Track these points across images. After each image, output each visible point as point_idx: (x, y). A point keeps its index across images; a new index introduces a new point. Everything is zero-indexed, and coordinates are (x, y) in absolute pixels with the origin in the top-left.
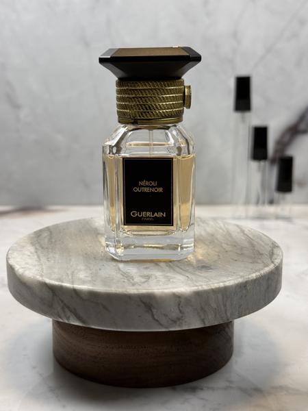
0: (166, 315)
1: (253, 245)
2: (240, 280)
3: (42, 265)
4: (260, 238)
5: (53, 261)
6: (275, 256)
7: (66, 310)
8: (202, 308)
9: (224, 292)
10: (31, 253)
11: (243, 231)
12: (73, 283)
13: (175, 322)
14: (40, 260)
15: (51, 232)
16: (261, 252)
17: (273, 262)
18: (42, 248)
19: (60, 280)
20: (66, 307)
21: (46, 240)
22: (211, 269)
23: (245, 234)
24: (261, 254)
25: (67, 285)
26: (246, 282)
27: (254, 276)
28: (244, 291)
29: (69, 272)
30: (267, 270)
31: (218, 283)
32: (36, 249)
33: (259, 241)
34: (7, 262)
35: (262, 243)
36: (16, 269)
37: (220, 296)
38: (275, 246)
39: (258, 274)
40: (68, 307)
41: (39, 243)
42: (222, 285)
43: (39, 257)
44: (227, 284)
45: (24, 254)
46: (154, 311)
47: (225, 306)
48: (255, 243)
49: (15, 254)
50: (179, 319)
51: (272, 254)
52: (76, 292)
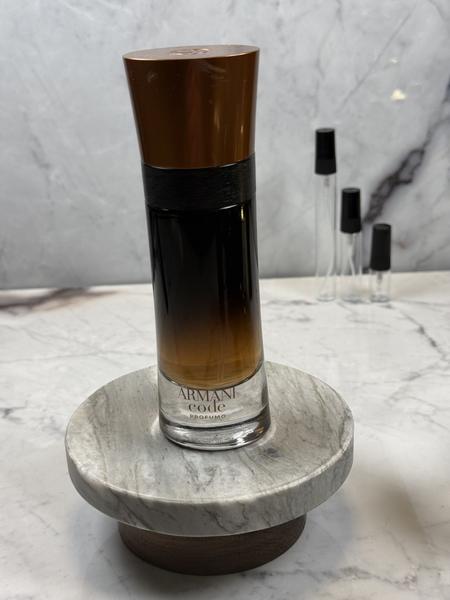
0: (231, 522)
1: (324, 413)
2: (305, 479)
3: (103, 456)
4: (333, 401)
5: (113, 448)
6: (345, 435)
7: (133, 516)
8: (267, 512)
9: (289, 494)
10: (91, 436)
11: (315, 387)
12: (137, 488)
13: (240, 527)
14: (100, 448)
15: (107, 396)
16: (332, 426)
17: (341, 447)
18: (101, 424)
19: (123, 484)
20: (132, 513)
21: (104, 411)
22: (277, 456)
23: (317, 393)
24: (331, 431)
25: (132, 492)
26: (311, 480)
27: (319, 471)
28: (309, 489)
29: (132, 467)
30: (334, 459)
31: (282, 485)
32: (95, 427)
33: (330, 405)
34: (67, 453)
35: (334, 411)
36: (79, 466)
37: (284, 499)
38: (347, 417)
39: (323, 467)
40: (134, 514)
41: (96, 416)
42: (285, 487)
43: (99, 442)
44: (292, 485)
45: (83, 439)
46: (220, 519)
47: (289, 505)
48: (327, 410)
49: (74, 440)
50: (243, 524)
51: (342, 432)
52: (141, 502)
